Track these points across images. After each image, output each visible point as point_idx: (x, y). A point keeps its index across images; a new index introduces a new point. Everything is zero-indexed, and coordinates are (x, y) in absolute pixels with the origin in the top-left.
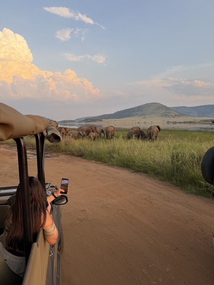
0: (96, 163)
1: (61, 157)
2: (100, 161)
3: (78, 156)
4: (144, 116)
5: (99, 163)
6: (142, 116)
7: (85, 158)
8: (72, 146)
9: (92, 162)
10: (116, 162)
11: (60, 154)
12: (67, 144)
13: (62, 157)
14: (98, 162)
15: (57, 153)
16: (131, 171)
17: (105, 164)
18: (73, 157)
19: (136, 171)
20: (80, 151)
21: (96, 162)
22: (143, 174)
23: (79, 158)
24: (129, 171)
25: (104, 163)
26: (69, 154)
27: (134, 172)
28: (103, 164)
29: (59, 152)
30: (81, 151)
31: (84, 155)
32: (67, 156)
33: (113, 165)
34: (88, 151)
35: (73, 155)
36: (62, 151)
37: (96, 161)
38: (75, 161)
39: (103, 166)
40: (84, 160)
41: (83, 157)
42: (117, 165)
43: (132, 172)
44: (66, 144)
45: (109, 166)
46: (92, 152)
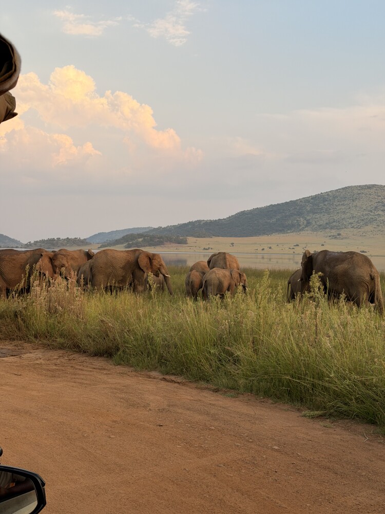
0: (165, 379)
1: (31, 355)
2: (181, 373)
3: (98, 354)
4: (334, 232)
5: (179, 379)
6: (328, 230)
7: (124, 361)
8: (74, 317)
9: (149, 377)
10: (246, 377)
11: (26, 345)
12: (56, 312)
13: (34, 356)
14: (173, 378)
15: (16, 342)
16: (307, 412)
17: (203, 384)
18: (76, 356)
19: (331, 415)
20: (105, 333)
21: (167, 377)
22: (361, 428)
23: (99, 362)
24: (298, 414)
25: (196, 381)
26: (62, 347)
27: (320, 416)
28: (194, 385)
29: (25, 338)
30: (107, 335)
31: (118, 350)
32: (55, 354)
33: (233, 388)
34: (135, 334)
35: (76, 347)
36: (36, 337)
37: (167, 374)
38: (84, 372)
39: (194, 392)
40: (120, 369)
41: (116, 357)
42: (249, 389)
43: (313, 417)
44: (51, 311)
45: (216, 391)
46: (148, 338)
